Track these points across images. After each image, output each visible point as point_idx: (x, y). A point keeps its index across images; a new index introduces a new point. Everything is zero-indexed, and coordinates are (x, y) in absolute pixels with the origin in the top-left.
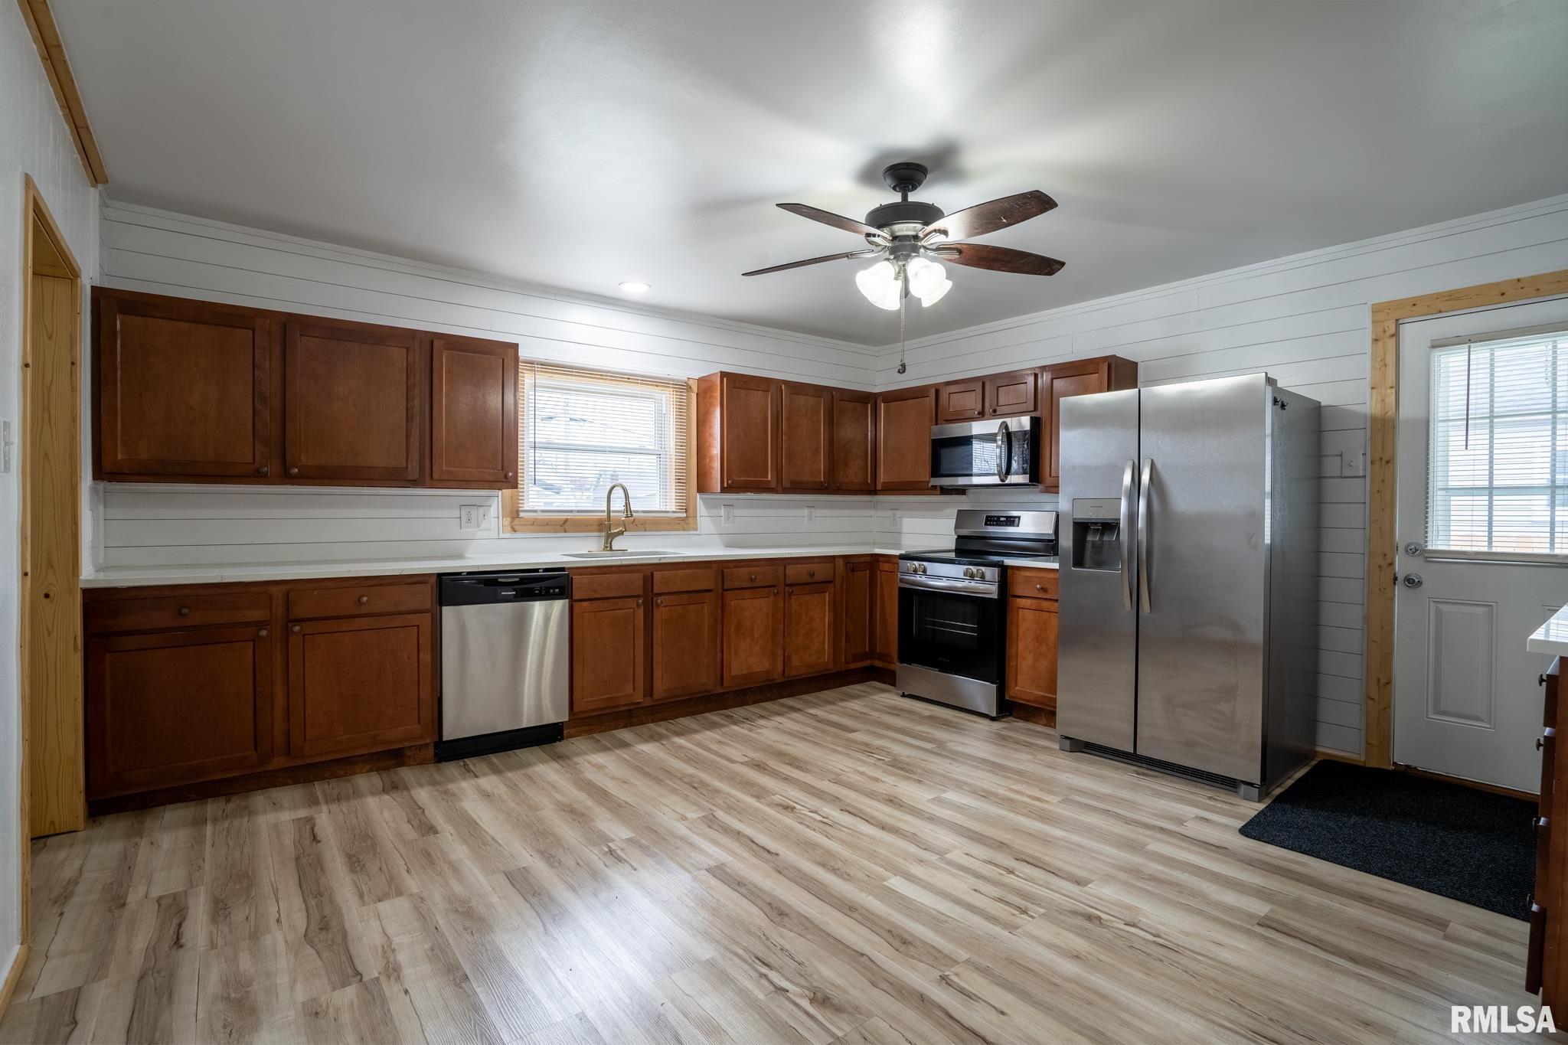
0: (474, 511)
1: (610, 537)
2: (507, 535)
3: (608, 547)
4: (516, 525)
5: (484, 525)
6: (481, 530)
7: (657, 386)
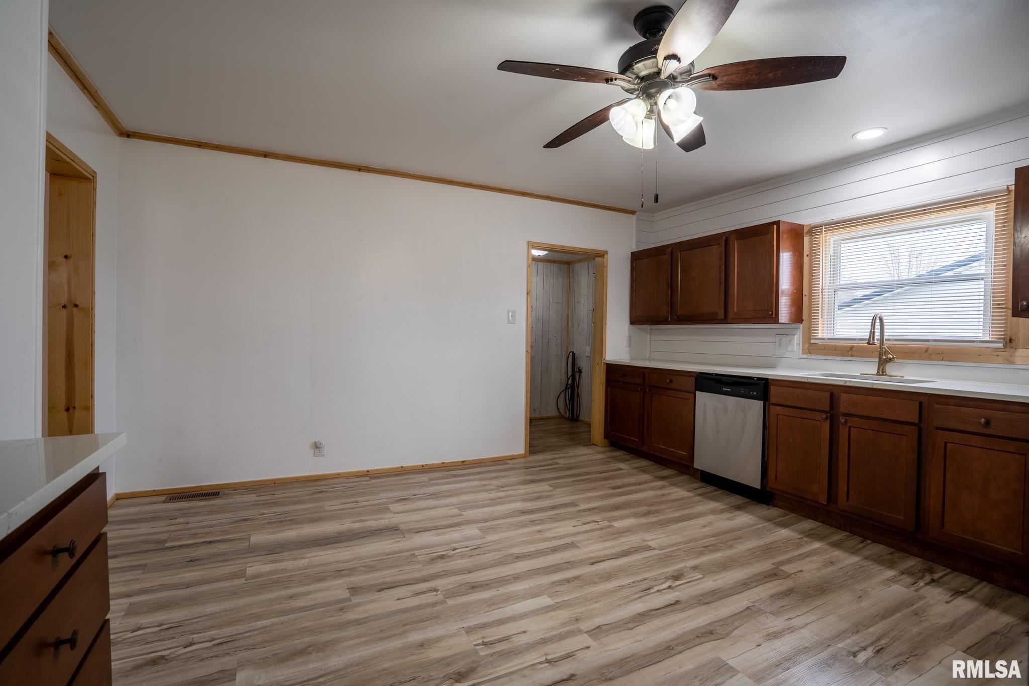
0: (784, 339)
1: (883, 362)
2: (805, 356)
3: (881, 372)
4: (811, 349)
5: (789, 348)
6: (788, 351)
7: (965, 207)
